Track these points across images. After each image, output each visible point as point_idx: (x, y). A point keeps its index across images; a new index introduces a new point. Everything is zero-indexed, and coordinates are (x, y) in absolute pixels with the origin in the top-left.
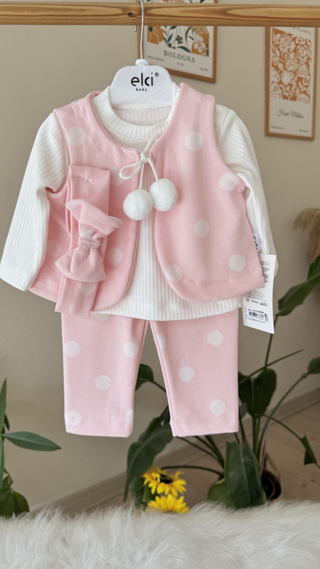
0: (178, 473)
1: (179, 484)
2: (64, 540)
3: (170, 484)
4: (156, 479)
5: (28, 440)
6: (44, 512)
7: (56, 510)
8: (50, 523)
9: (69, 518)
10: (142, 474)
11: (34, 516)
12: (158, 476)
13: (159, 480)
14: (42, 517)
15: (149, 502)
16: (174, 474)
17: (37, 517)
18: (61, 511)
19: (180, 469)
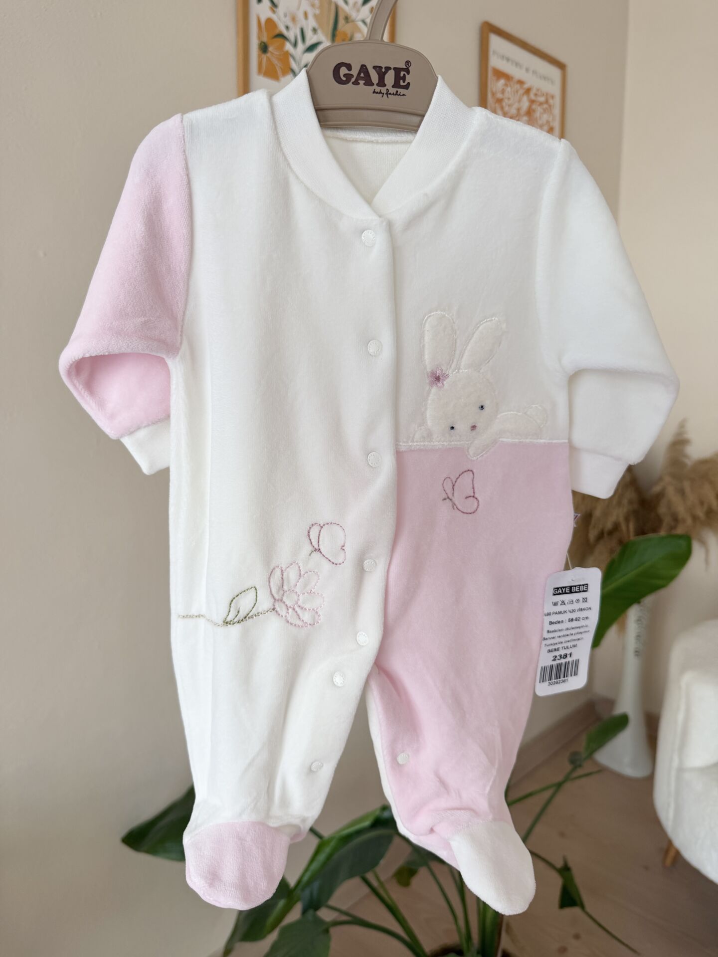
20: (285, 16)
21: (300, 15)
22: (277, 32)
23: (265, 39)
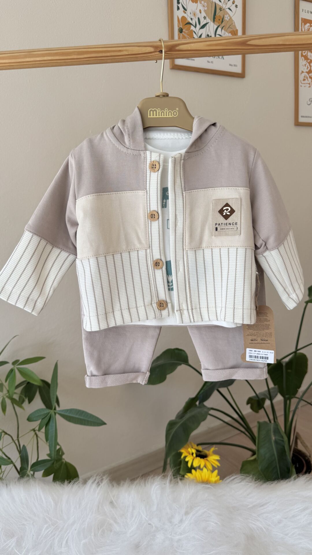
0: (212, 449)
1: (214, 459)
2: (111, 503)
3: (205, 458)
4: (193, 454)
5: (77, 416)
6: (94, 478)
7: (104, 478)
8: (99, 488)
9: (115, 485)
10: (180, 448)
11: (85, 482)
12: (194, 451)
13: (194, 455)
14: (93, 483)
15: (186, 475)
16: (209, 451)
17: (88, 483)
18: (108, 478)
19: (214, 446)
20: (191, 14)
21: (198, 12)
22: (187, 22)
23: (181, 27)
